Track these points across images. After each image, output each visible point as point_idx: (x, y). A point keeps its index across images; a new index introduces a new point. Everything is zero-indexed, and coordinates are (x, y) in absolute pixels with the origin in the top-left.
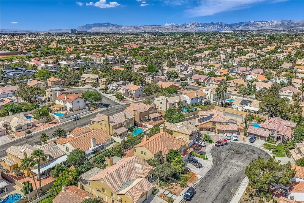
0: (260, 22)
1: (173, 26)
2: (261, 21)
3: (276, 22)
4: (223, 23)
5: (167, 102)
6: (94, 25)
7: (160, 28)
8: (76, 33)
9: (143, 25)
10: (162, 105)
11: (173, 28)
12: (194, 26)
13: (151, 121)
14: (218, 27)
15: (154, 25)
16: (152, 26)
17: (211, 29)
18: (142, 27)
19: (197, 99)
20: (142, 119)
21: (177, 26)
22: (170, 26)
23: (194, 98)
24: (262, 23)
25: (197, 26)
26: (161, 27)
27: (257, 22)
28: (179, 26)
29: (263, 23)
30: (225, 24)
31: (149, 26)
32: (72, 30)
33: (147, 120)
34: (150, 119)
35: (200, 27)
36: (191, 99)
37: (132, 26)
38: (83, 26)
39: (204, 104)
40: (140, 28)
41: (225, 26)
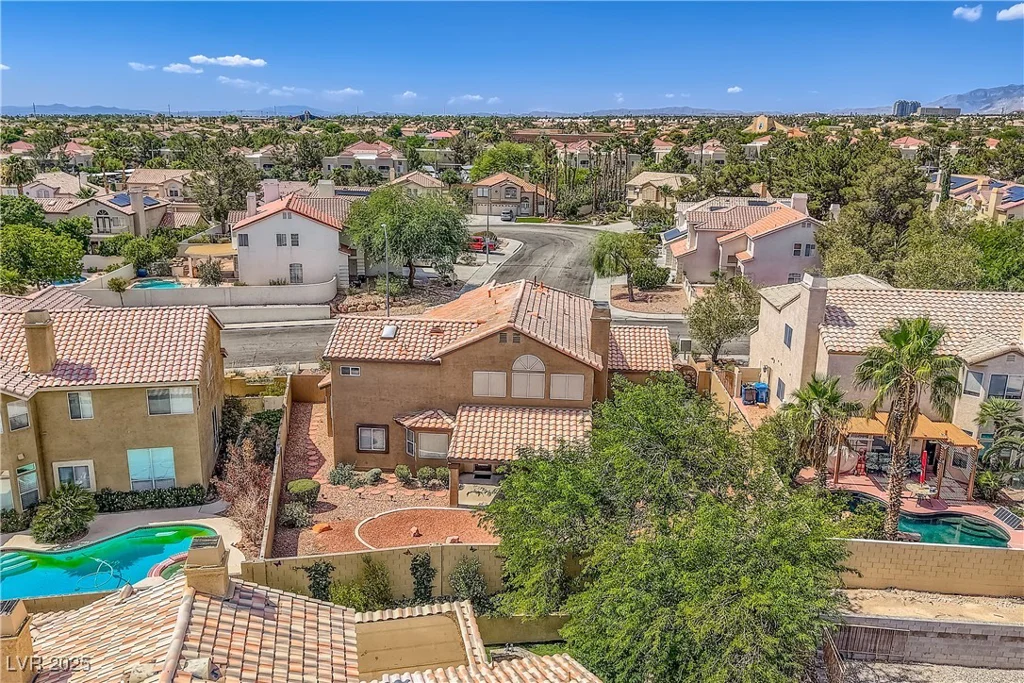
8: (918, 113)
10: (789, 367)
20: (375, 439)
32: (901, 106)
38: (955, 96)
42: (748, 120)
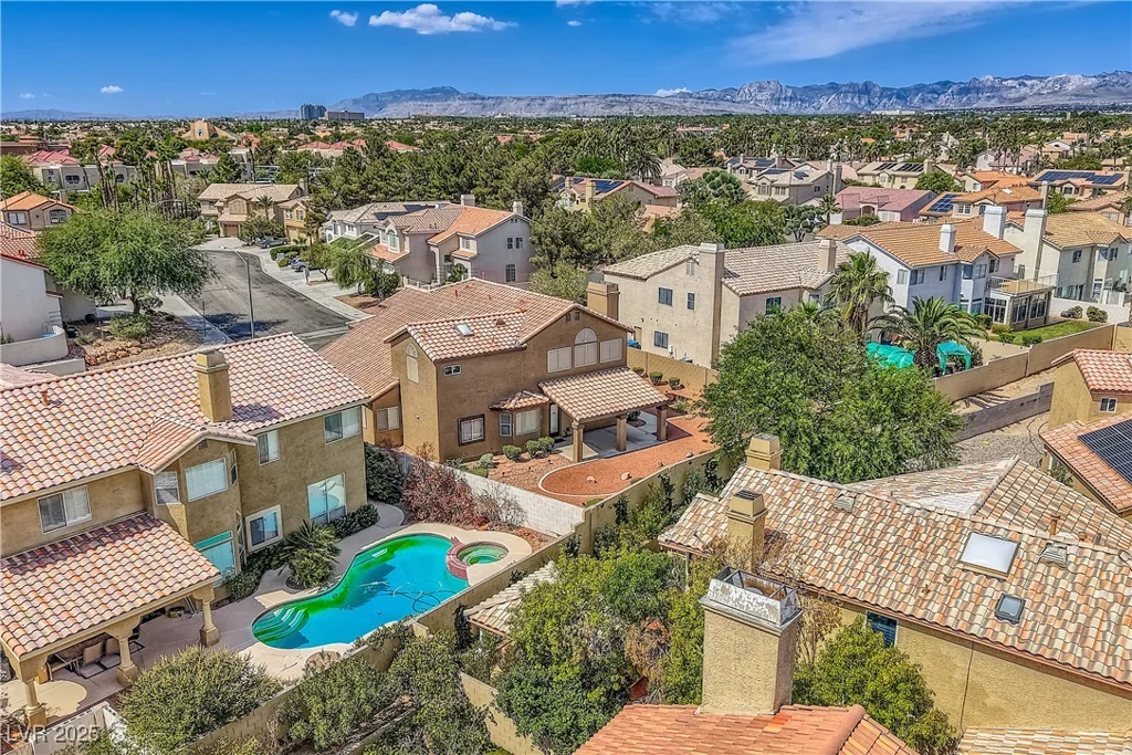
0: (1017, 79)
1: (683, 96)
2: (1022, 78)
3: (1076, 81)
4: (875, 86)
5: (719, 285)
6: (397, 96)
7: (636, 104)
8: (326, 118)
9: (573, 95)
10: (672, 319)
11: (687, 105)
12: (765, 95)
13: (568, 452)
14: (856, 101)
15: (614, 95)
16: (606, 96)
17: (827, 105)
18: (569, 102)
19: (957, 274)
20: (473, 431)
21: (699, 98)
22: (673, 96)
23: (932, 267)
24: (1025, 85)
25: (777, 95)
26: (640, 99)
27: (1006, 80)
28: (707, 97)
29: (1028, 83)
30: (884, 89)
31: (597, 97)
32: (309, 109)
33: (532, 436)
34: (556, 431)
35: (785, 99)
36: (915, 272)
37: (532, 100)
38: (354, 100)
39: (1013, 319)
40: (562, 106)
41: (881, 97)
42: (186, 125)
